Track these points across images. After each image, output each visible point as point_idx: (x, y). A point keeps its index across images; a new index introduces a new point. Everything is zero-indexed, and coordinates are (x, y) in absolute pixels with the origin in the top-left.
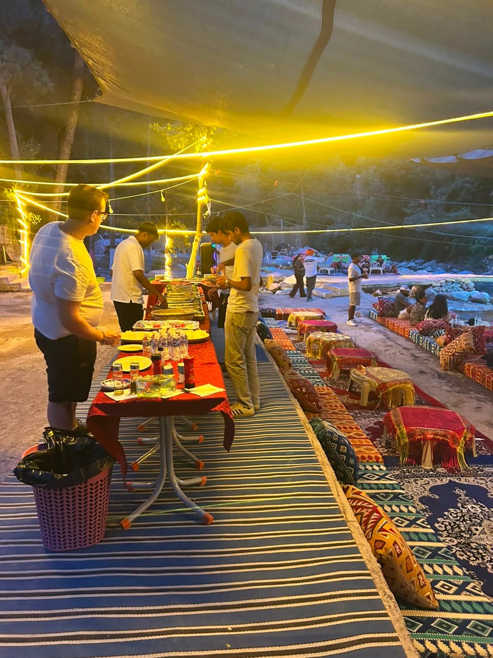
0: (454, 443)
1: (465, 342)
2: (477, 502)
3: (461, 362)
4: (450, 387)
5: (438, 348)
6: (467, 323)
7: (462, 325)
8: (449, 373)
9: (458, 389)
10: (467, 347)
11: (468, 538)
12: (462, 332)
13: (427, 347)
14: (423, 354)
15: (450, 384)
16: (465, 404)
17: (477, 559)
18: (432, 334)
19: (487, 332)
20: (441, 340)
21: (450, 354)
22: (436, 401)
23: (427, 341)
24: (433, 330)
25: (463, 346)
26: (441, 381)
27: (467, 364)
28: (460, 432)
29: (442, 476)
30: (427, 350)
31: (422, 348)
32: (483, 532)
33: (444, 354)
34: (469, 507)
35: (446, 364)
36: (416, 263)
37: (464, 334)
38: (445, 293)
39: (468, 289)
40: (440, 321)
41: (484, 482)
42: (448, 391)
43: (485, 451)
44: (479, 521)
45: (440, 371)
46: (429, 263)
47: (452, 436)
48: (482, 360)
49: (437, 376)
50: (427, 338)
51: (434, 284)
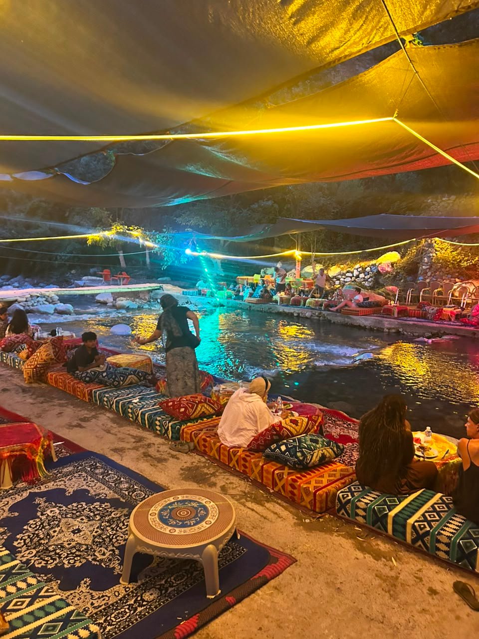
0: (32, 455)
1: (46, 353)
2: (56, 504)
3: (44, 372)
4: (34, 399)
5: (22, 362)
6: (49, 334)
7: (45, 337)
8: (34, 385)
9: (42, 399)
10: (47, 357)
11: (47, 543)
12: (43, 344)
13: (11, 363)
14: (8, 371)
15: (34, 397)
16: (48, 412)
17: (54, 560)
18: (15, 350)
19: (66, 341)
20: (24, 354)
21: (32, 367)
22: (20, 416)
23: (11, 357)
24: (16, 345)
25: (44, 357)
26: (25, 395)
27: (49, 374)
28: (37, 442)
29: (22, 491)
30: (11, 366)
31: (6, 365)
32: (61, 531)
33: (27, 368)
34: (48, 512)
35: (30, 377)
36: (2, 279)
37: (44, 345)
38: (31, 307)
39: (53, 302)
40: (21, 336)
41: (62, 482)
42: (32, 404)
43: (65, 453)
44: (57, 523)
45: (24, 385)
46: (15, 279)
47: (30, 448)
48: (63, 368)
49: (20, 390)
50: (11, 354)
51: (20, 299)
